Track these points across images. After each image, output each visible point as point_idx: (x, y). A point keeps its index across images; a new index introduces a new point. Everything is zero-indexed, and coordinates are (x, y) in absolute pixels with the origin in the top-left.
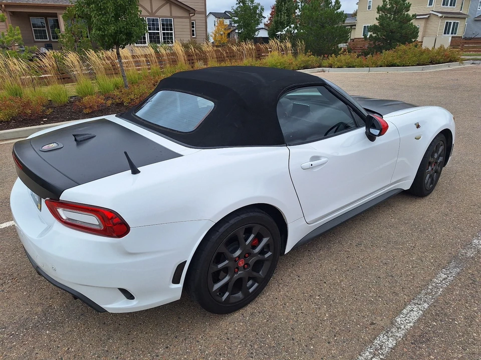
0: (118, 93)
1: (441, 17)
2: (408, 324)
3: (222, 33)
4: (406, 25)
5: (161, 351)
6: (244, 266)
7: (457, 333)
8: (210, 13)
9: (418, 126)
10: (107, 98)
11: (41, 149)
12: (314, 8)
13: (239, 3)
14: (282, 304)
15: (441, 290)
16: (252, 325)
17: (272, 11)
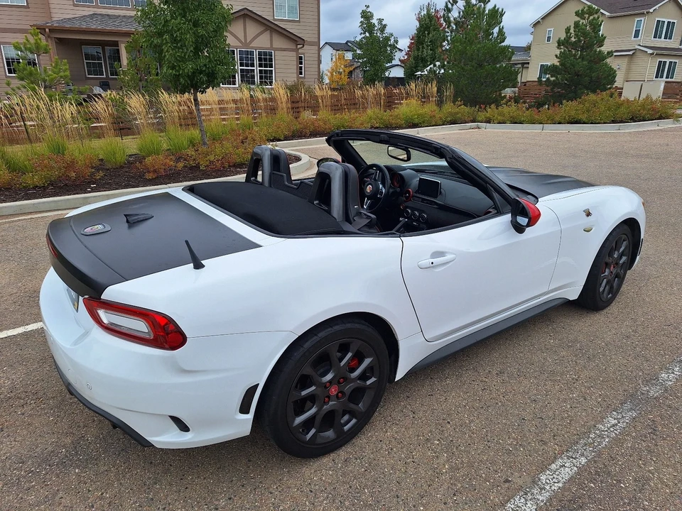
0: (193, 153)
1: (651, 54)
2: (556, 484)
3: (341, 70)
4: (598, 66)
5: (222, 503)
6: (337, 395)
7: (622, 499)
8: (326, 43)
9: (588, 214)
10: (178, 160)
11: (82, 232)
12: (469, 41)
13: (364, 33)
14: (388, 449)
15: (607, 440)
16: (344, 474)
17: (411, 43)
